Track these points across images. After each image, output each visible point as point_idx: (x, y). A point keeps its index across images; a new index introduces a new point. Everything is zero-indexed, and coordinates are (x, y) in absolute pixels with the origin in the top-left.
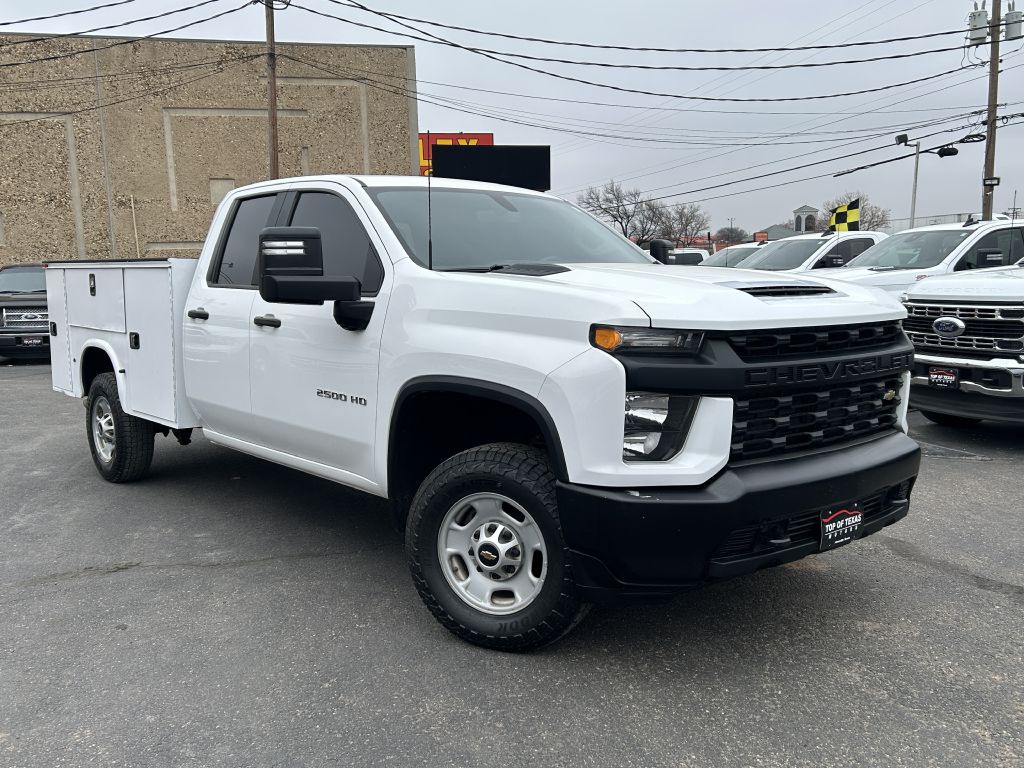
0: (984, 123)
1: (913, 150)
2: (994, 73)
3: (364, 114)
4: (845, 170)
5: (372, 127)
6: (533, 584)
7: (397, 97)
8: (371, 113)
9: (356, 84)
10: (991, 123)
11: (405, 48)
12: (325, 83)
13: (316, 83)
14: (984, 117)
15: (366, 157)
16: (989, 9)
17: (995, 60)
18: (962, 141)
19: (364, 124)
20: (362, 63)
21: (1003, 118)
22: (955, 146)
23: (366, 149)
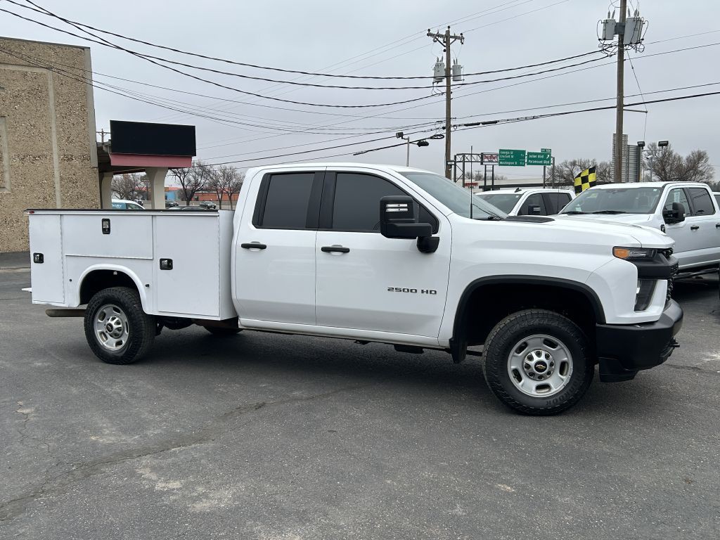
0: (444, 128)
1: (406, 141)
2: (449, 100)
3: (51, 94)
4: (360, 151)
5: (57, 105)
6: (563, 380)
7: (78, 84)
8: (57, 94)
9: (45, 71)
10: (448, 128)
11: (83, 48)
12: (20, 69)
13: (11, 68)
14: (444, 125)
15: (53, 126)
16: (445, 61)
17: (449, 93)
18: (431, 138)
19: (52, 102)
20: (49, 56)
21: (454, 126)
22: (427, 140)
23: (53, 121)
